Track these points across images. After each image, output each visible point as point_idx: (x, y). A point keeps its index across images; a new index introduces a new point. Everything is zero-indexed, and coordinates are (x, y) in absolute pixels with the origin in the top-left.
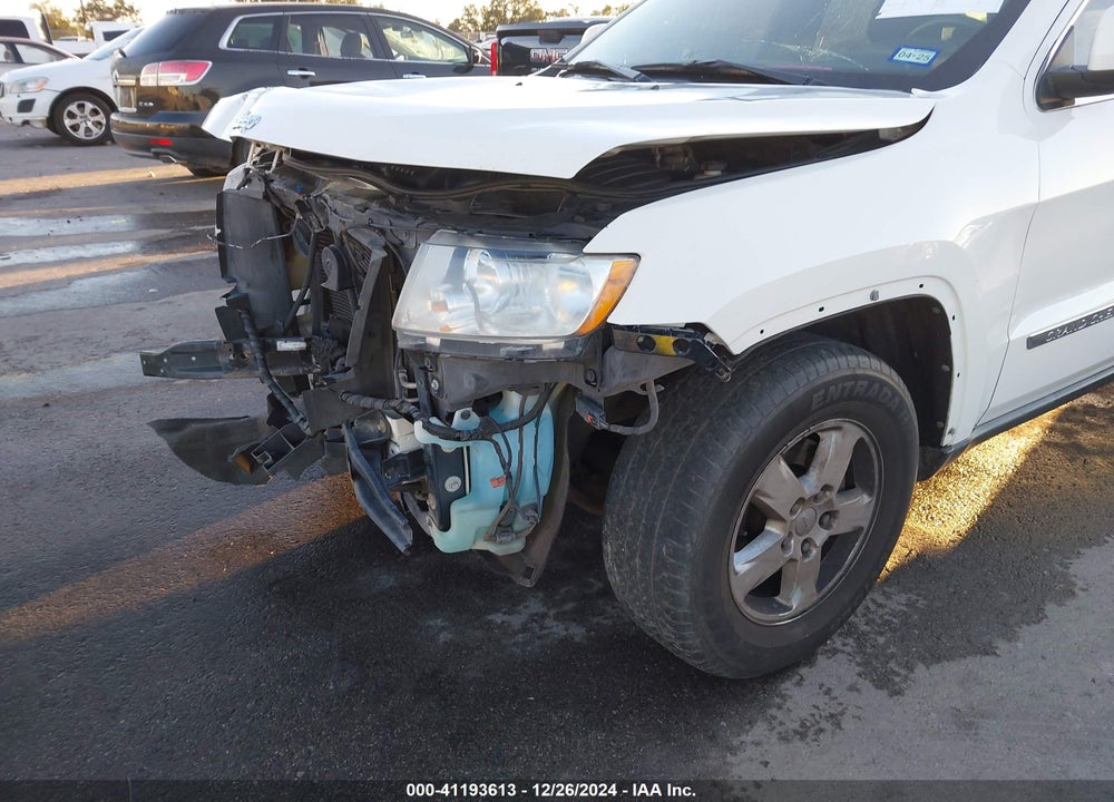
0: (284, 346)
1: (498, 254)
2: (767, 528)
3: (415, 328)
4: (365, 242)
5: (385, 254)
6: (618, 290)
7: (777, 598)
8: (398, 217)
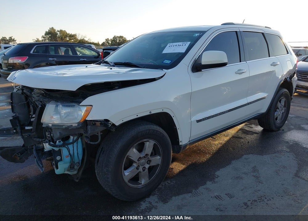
0: (27, 128)
1: (64, 106)
2: (133, 165)
3: (47, 122)
4: (37, 104)
5: (41, 106)
6: (88, 113)
7: (139, 182)
8: (45, 98)
